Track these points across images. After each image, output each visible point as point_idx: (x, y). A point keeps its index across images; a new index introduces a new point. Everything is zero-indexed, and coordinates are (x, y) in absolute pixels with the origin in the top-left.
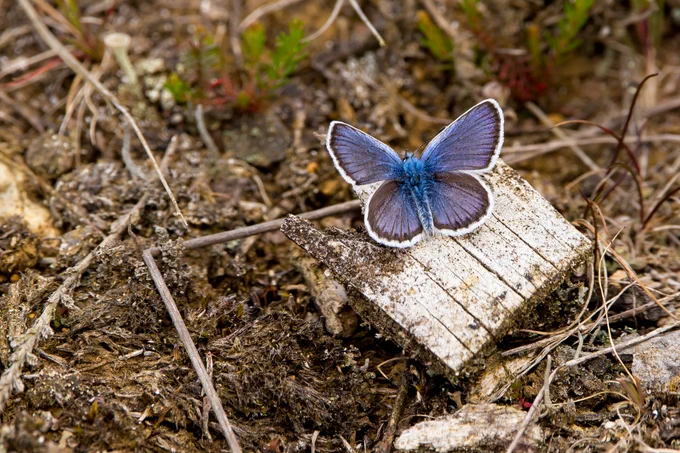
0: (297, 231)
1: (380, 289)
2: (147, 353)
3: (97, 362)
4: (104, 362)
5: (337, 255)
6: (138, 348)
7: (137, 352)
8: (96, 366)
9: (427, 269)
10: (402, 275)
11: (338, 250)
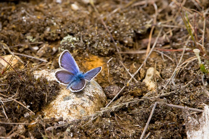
0: (184, 111)
1: (190, 133)
2: (140, 126)
3: (125, 123)
4: (127, 124)
5: (188, 121)
6: (139, 124)
7: (138, 125)
8: (124, 124)
9: (203, 133)
10: (197, 132)
11: (189, 119)
